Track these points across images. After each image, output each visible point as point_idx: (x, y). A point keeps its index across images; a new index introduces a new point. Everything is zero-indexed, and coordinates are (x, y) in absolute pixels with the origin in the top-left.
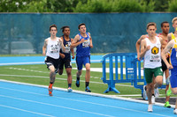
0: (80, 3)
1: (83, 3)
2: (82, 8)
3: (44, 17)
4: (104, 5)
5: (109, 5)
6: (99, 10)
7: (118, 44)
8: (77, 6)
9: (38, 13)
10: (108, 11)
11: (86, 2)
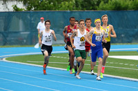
0: (102, 3)
1: (105, 3)
2: (104, 6)
3: (73, 14)
4: (122, 4)
5: (126, 3)
6: (118, 8)
7: (133, 36)
8: (100, 5)
9: (69, 11)
10: (126, 8)
11: (107, 2)
